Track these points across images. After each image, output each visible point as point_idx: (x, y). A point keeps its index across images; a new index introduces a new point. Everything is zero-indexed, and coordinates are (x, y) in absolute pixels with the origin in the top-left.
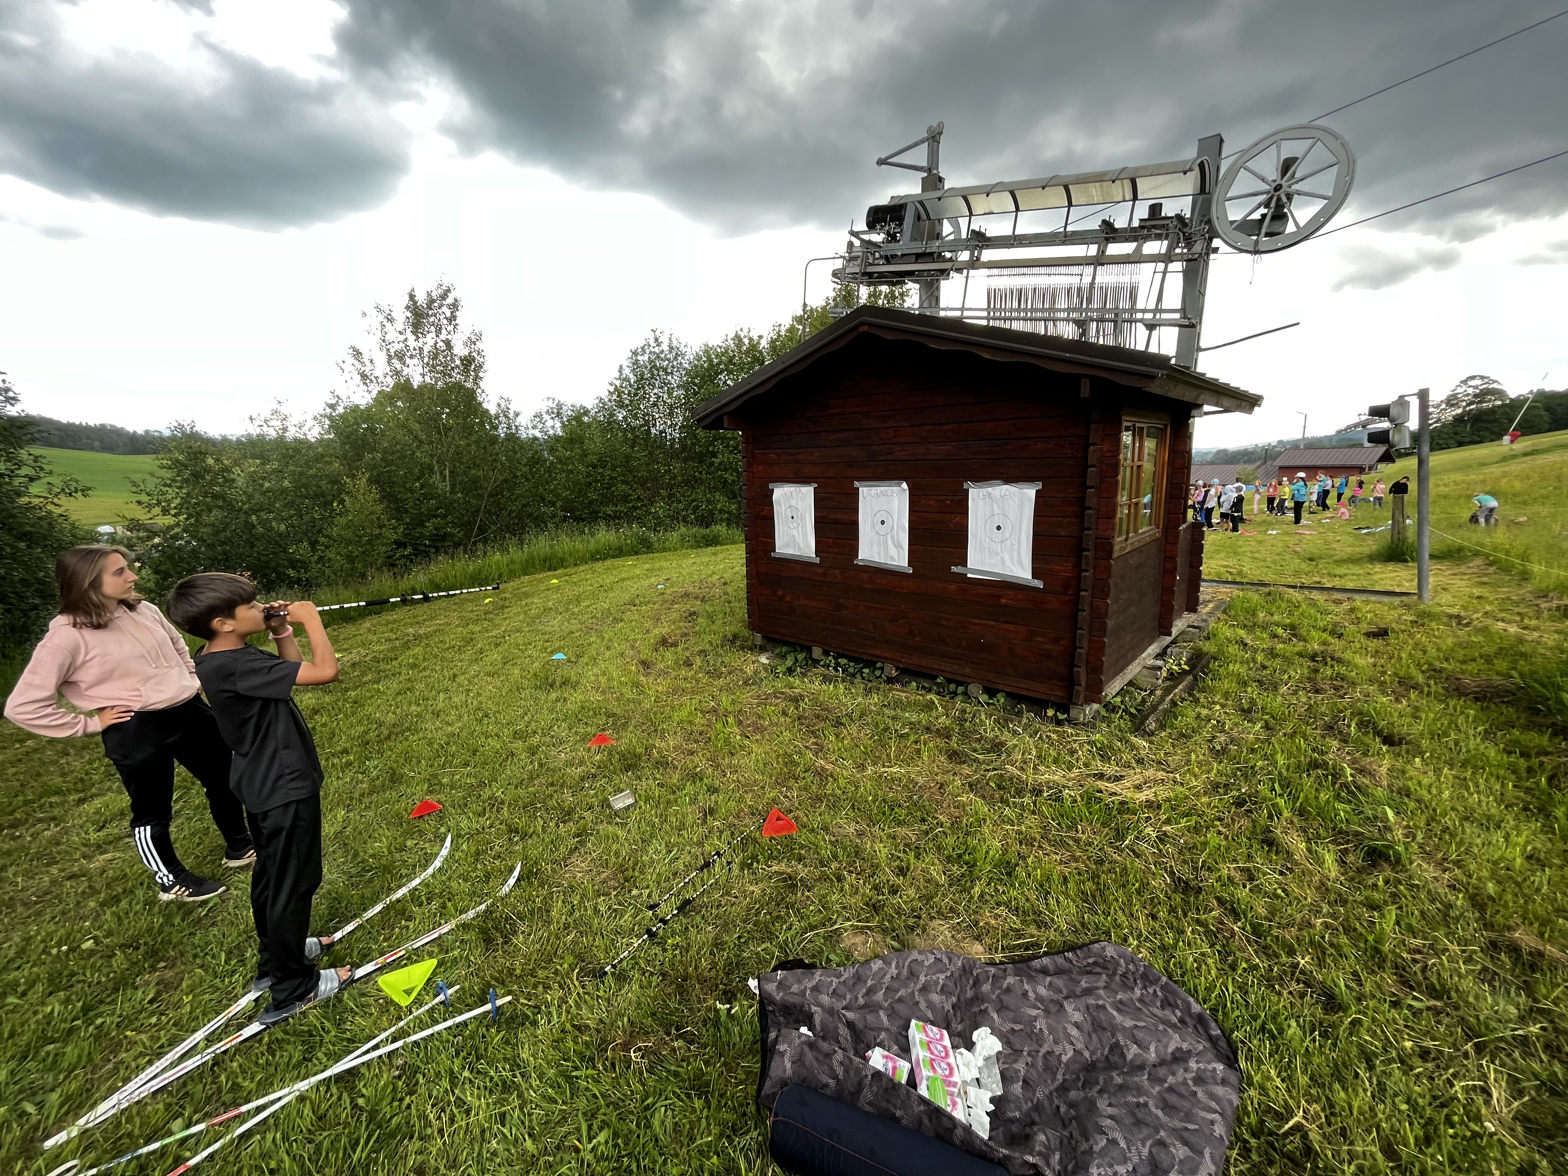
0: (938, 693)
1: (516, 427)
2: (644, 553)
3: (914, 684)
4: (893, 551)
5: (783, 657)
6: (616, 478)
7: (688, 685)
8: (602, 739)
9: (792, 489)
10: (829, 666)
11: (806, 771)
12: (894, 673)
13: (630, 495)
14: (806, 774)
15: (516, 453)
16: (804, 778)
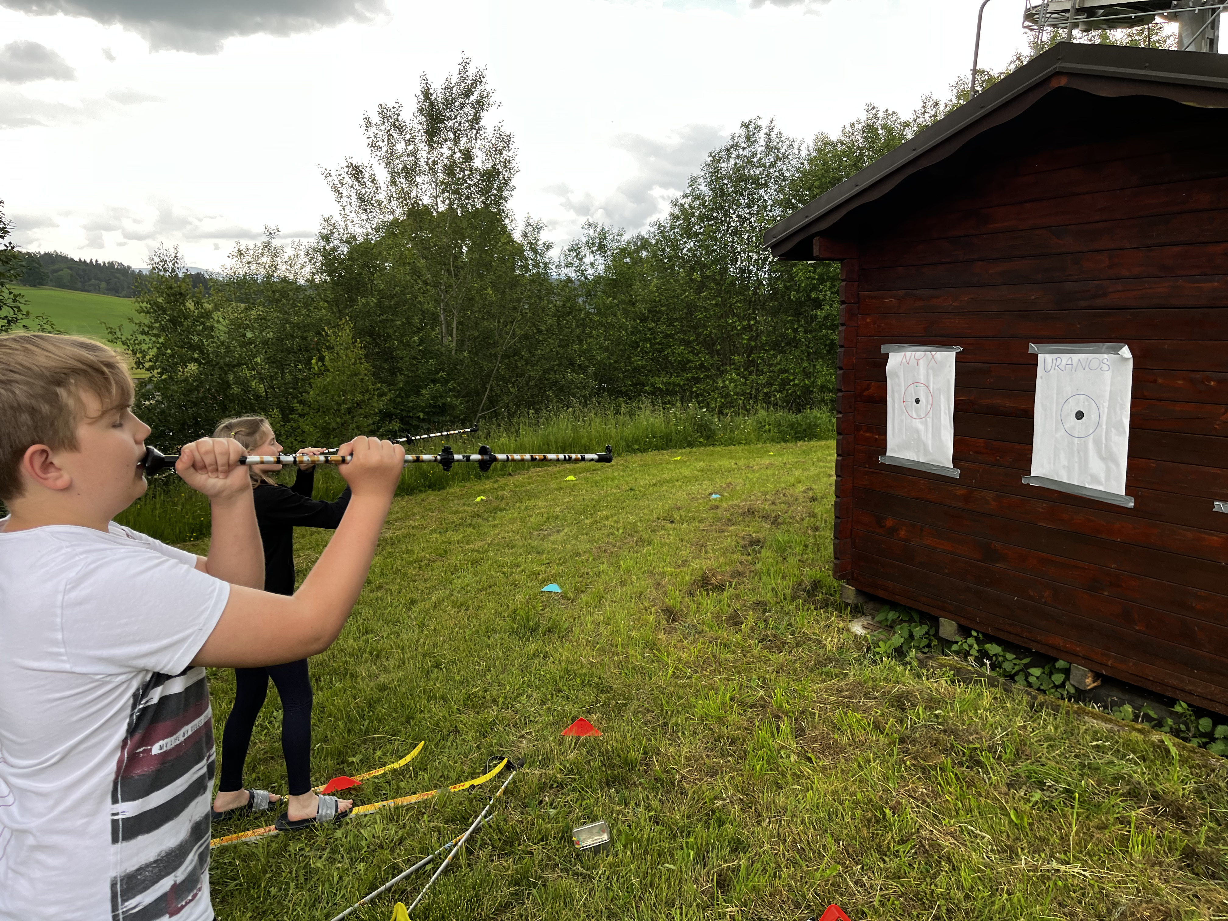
0: (1175, 733)
1: (546, 264)
2: (702, 444)
3: (1128, 709)
4: (1096, 466)
5: (890, 628)
6: (671, 336)
7: (731, 656)
8: (583, 725)
9: (919, 354)
10: (967, 654)
11: (902, 842)
12: (1089, 683)
13: (691, 361)
14: (901, 848)
15: (540, 298)
16: (897, 855)
